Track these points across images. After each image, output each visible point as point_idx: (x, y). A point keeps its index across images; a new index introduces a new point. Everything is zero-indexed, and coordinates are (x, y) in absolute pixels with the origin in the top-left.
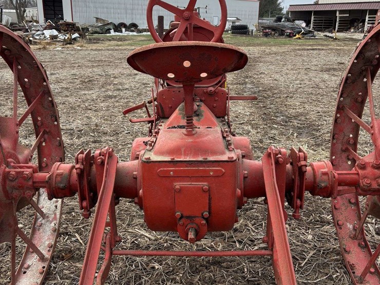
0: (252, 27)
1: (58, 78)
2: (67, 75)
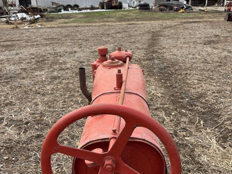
0: (151, 5)
1: (20, 57)
2: (27, 54)
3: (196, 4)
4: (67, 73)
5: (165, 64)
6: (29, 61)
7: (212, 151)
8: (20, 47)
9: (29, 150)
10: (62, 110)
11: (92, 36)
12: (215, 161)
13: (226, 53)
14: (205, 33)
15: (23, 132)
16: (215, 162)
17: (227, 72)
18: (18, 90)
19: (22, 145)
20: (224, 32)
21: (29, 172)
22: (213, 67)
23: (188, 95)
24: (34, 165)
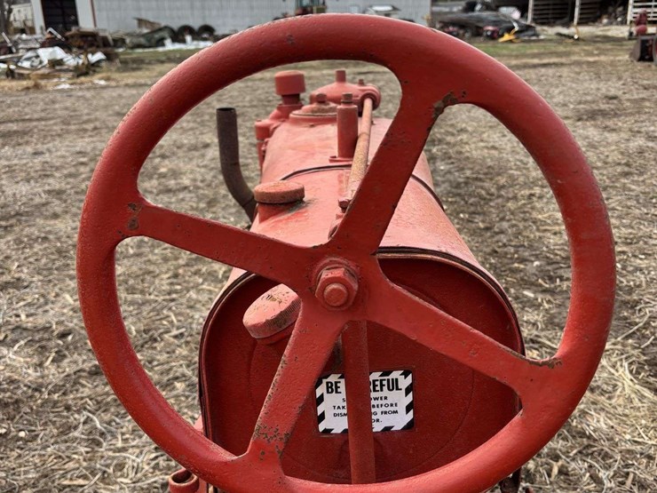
1: (47, 162)
2: (67, 154)
3: (547, 18)
4: (183, 200)
5: (468, 173)
6: (73, 170)
7: (621, 401)
8: (46, 136)
9: (68, 408)
10: (168, 297)
11: (255, 103)
12: (632, 429)
13: (640, 142)
14: (577, 91)
15: (53, 361)
16: (632, 432)
17: (647, 190)
18: (40, 247)
19: (49, 394)
20: (632, 87)
21: (70, 471)
22: (608, 178)
23: (538, 252)
24: (83, 450)
